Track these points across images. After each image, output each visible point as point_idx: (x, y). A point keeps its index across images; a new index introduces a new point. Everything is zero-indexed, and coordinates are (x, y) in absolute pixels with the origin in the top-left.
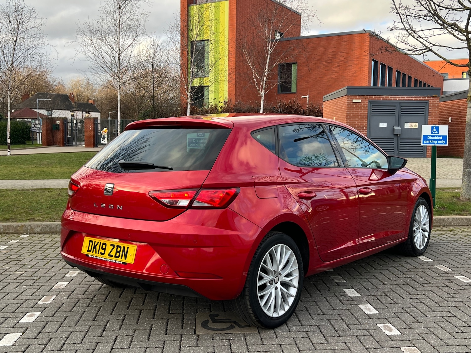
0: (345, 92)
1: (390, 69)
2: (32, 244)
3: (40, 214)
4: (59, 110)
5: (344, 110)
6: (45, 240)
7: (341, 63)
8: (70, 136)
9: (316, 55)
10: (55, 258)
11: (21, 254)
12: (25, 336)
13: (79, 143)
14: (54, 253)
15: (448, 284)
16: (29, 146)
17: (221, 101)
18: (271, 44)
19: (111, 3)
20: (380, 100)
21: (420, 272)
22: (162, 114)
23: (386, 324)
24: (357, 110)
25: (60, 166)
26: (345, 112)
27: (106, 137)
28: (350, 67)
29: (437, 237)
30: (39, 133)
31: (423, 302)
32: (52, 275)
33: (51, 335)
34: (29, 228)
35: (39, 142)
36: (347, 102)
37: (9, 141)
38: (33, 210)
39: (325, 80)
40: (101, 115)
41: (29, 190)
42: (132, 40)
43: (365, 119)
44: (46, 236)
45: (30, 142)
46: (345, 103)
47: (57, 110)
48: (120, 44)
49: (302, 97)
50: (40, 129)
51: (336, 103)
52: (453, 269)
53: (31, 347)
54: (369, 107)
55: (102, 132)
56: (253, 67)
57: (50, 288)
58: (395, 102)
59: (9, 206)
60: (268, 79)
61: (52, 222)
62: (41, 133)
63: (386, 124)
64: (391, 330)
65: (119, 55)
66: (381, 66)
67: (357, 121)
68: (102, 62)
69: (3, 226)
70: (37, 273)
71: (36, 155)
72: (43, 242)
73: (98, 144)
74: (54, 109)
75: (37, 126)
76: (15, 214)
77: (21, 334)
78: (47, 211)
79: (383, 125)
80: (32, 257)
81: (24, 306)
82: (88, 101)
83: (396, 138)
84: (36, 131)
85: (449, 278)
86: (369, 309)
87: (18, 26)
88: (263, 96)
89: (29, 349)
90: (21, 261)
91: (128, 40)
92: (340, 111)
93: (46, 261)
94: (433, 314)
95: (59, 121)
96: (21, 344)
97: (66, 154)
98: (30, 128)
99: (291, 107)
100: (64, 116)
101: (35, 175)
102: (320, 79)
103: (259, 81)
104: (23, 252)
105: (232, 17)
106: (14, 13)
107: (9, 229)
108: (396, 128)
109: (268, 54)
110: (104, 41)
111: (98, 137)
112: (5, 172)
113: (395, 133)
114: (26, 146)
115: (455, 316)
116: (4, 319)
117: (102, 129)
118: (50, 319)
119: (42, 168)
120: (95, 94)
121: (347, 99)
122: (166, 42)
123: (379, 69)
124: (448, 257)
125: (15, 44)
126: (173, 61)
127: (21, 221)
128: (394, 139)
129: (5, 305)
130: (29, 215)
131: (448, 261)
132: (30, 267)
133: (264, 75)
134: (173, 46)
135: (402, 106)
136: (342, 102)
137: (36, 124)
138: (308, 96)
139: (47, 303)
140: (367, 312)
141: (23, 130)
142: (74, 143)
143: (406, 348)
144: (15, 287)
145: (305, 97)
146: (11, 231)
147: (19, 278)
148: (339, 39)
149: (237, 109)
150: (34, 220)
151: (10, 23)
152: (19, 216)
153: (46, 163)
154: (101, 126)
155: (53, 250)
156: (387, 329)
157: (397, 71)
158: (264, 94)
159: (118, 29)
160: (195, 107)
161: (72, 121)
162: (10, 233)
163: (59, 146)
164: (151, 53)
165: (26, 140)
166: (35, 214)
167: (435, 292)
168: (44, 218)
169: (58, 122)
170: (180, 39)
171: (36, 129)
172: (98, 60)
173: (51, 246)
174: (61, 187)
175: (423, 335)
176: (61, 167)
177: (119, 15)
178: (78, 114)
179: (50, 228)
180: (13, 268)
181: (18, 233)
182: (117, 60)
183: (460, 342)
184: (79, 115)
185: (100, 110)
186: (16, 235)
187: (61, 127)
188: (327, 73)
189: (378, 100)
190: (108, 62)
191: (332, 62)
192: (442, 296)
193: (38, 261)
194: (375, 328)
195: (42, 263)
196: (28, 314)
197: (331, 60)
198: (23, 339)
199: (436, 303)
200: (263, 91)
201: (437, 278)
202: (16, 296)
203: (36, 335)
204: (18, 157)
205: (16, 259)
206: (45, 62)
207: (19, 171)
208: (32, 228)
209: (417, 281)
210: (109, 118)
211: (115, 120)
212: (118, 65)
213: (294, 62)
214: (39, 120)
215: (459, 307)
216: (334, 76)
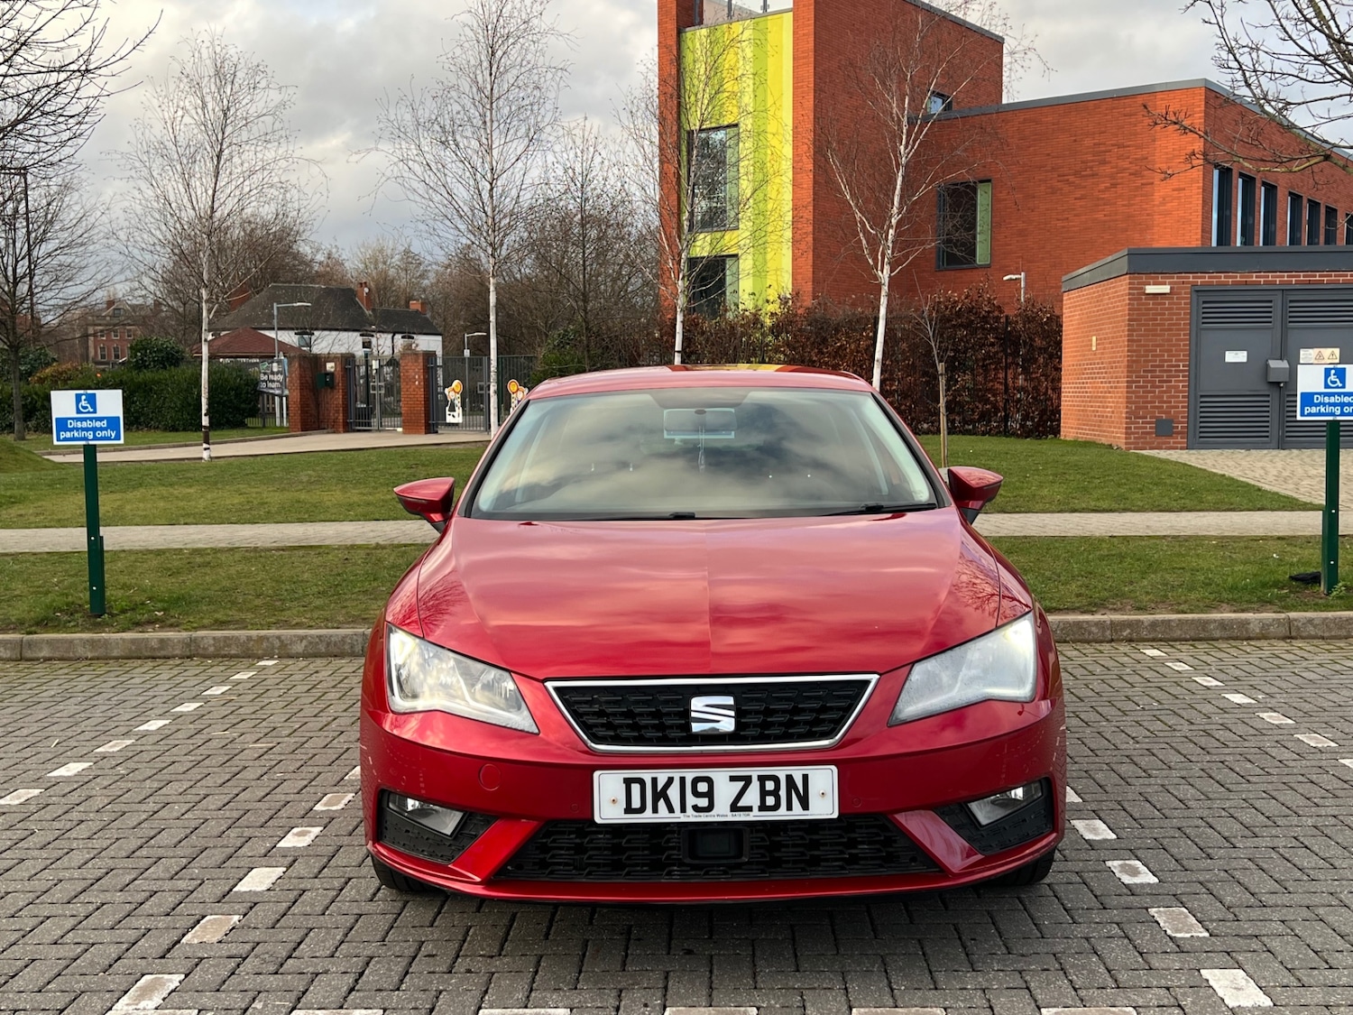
0: (1123, 265)
1: (1271, 189)
2: (287, 682)
3: (302, 609)
4: (330, 330)
5: (1122, 316)
6: (317, 672)
7: (1122, 178)
8: (362, 402)
9: (1048, 155)
10: (345, 714)
11: (263, 704)
12: (293, 872)
13: (386, 421)
14: (341, 701)
15: (1314, 778)
16: (253, 432)
17: (771, 299)
18: (909, 136)
19: (471, 43)
20: (1226, 284)
21: (1252, 750)
22: (607, 340)
23: (1127, 862)
24: (1160, 314)
25: (341, 486)
26: (1123, 321)
27: (459, 405)
28: (1148, 188)
29: (1329, 666)
30: (281, 397)
31: (1235, 815)
32: (342, 751)
33: (350, 872)
34: (277, 643)
35: (282, 421)
36: (1130, 294)
37: (205, 421)
38: (283, 601)
39: (1074, 226)
40: (443, 342)
41: (270, 550)
42: (527, 140)
43: (1182, 340)
44: (319, 662)
45: (256, 422)
46: (1122, 295)
47: (326, 333)
48: (495, 152)
49: (1005, 278)
50: (283, 385)
51: (1100, 296)
52: (1341, 742)
53: (308, 894)
54: (1195, 304)
55: (447, 391)
56: (856, 205)
57: (338, 778)
58: (1271, 289)
59: (224, 590)
60: (897, 235)
61: (333, 628)
62: (287, 397)
63: (1245, 353)
64: (1135, 872)
65: (491, 184)
66: (1240, 180)
67: (1158, 346)
68: (446, 202)
69: (214, 638)
70: (306, 745)
71: (278, 458)
72: (314, 677)
73: (437, 425)
74: (316, 329)
75: (276, 378)
76: (240, 610)
77: (285, 869)
78: (318, 603)
79: (1236, 357)
80: (289, 710)
81: (283, 813)
82: (407, 305)
83: (1275, 394)
84: (271, 391)
85: (1324, 763)
86: (1095, 830)
87: (225, 114)
88: (887, 284)
89: (304, 897)
90: (264, 720)
91: (516, 141)
92: (1109, 318)
93: (324, 720)
94: (1250, 842)
95: (333, 364)
96: (286, 888)
97: (356, 453)
98: (256, 382)
99: (970, 310)
100: (343, 350)
101: (278, 513)
102: (1060, 224)
103: (874, 243)
104: (267, 701)
105: (804, 58)
106: (213, 80)
107: (229, 646)
108: (1273, 364)
109: (898, 165)
110: (453, 147)
111: (437, 405)
112: (202, 503)
113: (1271, 380)
114: (247, 432)
115: (1306, 847)
116: (244, 840)
117: (448, 384)
118: (346, 840)
119: (295, 494)
120: (426, 282)
121: (1130, 283)
122: (618, 141)
123: (1234, 189)
124: (1341, 714)
125: (218, 163)
126: (637, 194)
127: (255, 626)
128: (1268, 396)
129: (242, 812)
130: (275, 612)
131: (1335, 725)
132: (287, 732)
133: (887, 223)
134: (637, 152)
135: (1291, 301)
136: (1116, 292)
137: (273, 373)
138: (1023, 275)
139: (334, 808)
140: (1088, 836)
141: (237, 389)
142: (374, 421)
143: (1162, 909)
144: (258, 775)
145: (1014, 277)
146: (233, 652)
147: (265, 757)
148: (1114, 108)
149: (816, 321)
150: (287, 624)
151: (203, 109)
152: (250, 615)
153: (305, 479)
154: (444, 372)
155: (338, 695)
156: (1127, 873)
157: (1290, 194)
158: (890, 277)
159: (488, 114)
160: (697, 318)
161: (367, 361)
162: (232, 657)
163: (334, 432)
164: (578, 170)
165: (247, 417)
166: (289, 609)
167: (1274, 794)
168: (311, 619)
169: (330, 366)
170: (655, 133)
171: (274, 385)
172: (437, 198)
173: (333, 687)
174: (349, 543)
175: (1210, 886)
176: (344, 490)
177: (491, 74)
178: (381, 342)
179: (328, 644)
180: (247, 735)
181: (249, 657)
182: (485, 195)
183: (1296, 898)
184: (385, 344)
185: (440, 330)
186: (246, 662)
187: (338, 378)
188: (1081, 207)
189: (1219, 284)
190: (461, 204)
191: (1093, 175)
192: (1287, 803)
193: (306, 720)
194: (1099, 868)
195: (315, 724)
196: (295, 830)
197: (1091, 167)
198: (290, 878)
199: (1268, 818)
200: (887, 268)
201: (1291, 764)
202: (263, 794)
203: (316, 871)
204: (230, 464)
205: (253, 716)
206: (296, 205)
207: (235, 502)
208: (283, 645)
209: (1237, 769)
210: (467, 353)
211: (481, 360)
212: (489, 213)
213: (982, 177)
214: (279, 362)
215: (1323, 829)
216: (1100, 216)
